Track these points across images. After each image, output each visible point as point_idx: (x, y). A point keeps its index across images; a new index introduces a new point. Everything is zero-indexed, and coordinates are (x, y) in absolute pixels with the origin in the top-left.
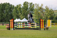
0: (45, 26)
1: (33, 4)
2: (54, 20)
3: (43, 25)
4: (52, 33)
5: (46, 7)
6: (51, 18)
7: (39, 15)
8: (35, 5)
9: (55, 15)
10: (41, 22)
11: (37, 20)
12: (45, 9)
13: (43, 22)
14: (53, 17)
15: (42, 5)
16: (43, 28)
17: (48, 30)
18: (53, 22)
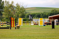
0: (16, 25)
1: (2, 1)
2: (25, 18)
3: (13, 24)
4: (23, 32)
5: (17, 5)
6: (23, 16)
7: (9, 13)
8: (4, 2)
9: (26, 13)
10: (12, 20)
11: (7, 18)
12: (16, 6)
13: (13, 20)
14: (25, 16)
15: (13, 2)
16: (14, 27)
17: (19, 29)
18: (24, 20)
